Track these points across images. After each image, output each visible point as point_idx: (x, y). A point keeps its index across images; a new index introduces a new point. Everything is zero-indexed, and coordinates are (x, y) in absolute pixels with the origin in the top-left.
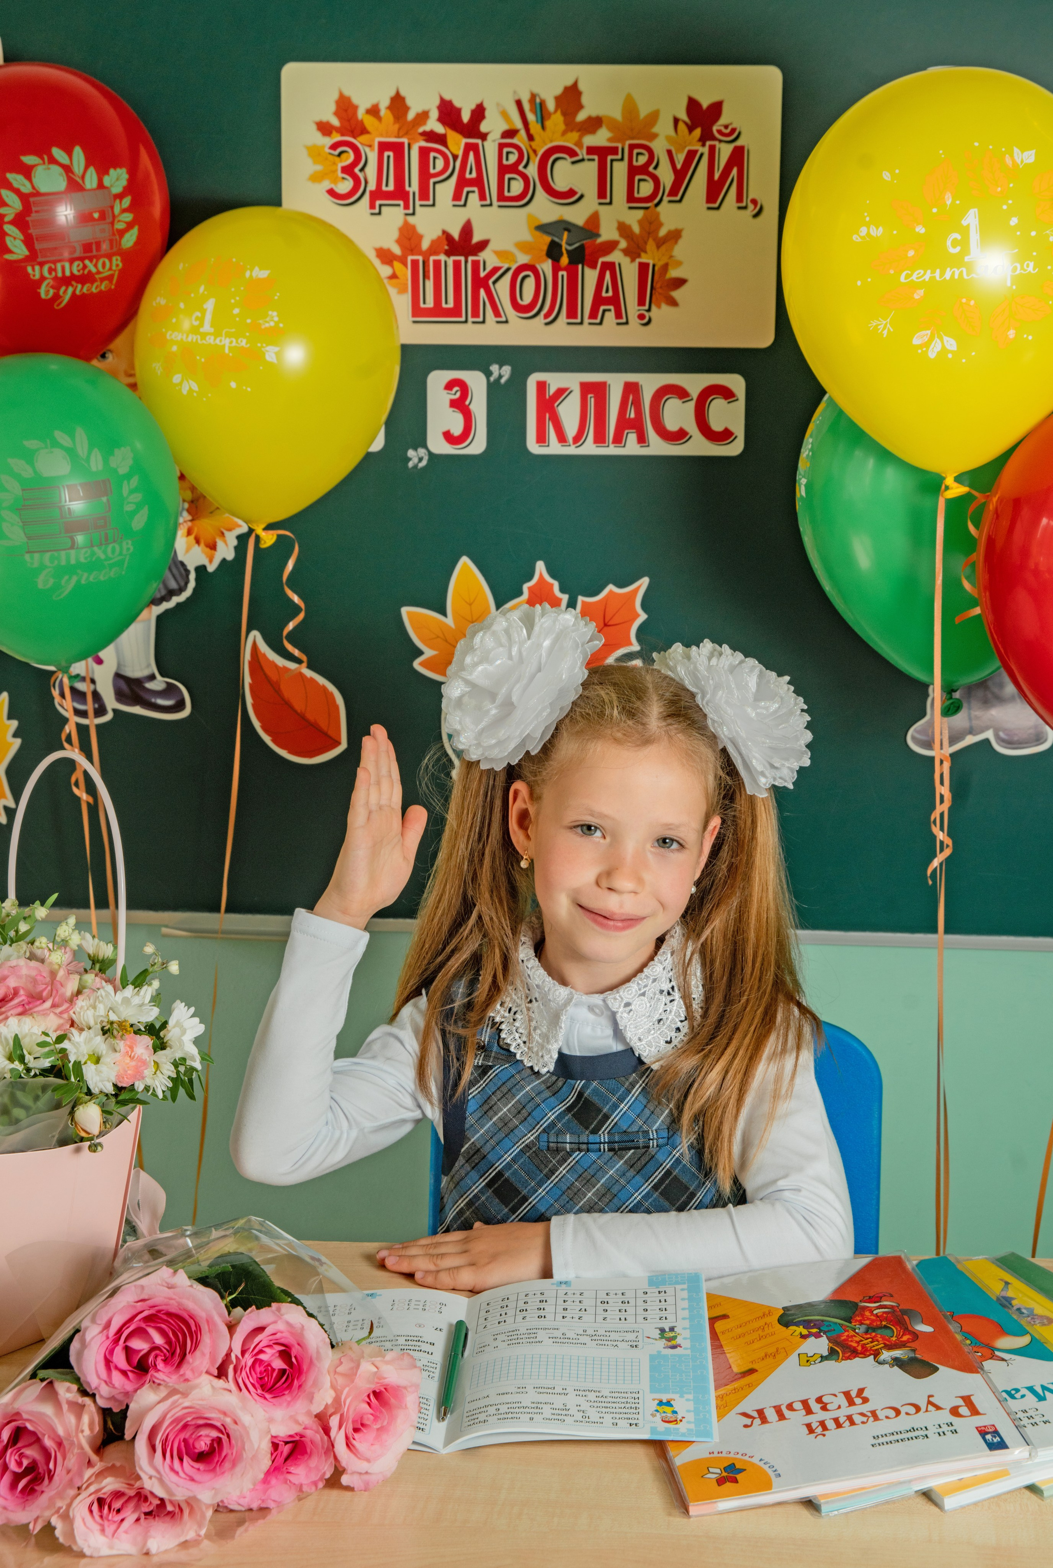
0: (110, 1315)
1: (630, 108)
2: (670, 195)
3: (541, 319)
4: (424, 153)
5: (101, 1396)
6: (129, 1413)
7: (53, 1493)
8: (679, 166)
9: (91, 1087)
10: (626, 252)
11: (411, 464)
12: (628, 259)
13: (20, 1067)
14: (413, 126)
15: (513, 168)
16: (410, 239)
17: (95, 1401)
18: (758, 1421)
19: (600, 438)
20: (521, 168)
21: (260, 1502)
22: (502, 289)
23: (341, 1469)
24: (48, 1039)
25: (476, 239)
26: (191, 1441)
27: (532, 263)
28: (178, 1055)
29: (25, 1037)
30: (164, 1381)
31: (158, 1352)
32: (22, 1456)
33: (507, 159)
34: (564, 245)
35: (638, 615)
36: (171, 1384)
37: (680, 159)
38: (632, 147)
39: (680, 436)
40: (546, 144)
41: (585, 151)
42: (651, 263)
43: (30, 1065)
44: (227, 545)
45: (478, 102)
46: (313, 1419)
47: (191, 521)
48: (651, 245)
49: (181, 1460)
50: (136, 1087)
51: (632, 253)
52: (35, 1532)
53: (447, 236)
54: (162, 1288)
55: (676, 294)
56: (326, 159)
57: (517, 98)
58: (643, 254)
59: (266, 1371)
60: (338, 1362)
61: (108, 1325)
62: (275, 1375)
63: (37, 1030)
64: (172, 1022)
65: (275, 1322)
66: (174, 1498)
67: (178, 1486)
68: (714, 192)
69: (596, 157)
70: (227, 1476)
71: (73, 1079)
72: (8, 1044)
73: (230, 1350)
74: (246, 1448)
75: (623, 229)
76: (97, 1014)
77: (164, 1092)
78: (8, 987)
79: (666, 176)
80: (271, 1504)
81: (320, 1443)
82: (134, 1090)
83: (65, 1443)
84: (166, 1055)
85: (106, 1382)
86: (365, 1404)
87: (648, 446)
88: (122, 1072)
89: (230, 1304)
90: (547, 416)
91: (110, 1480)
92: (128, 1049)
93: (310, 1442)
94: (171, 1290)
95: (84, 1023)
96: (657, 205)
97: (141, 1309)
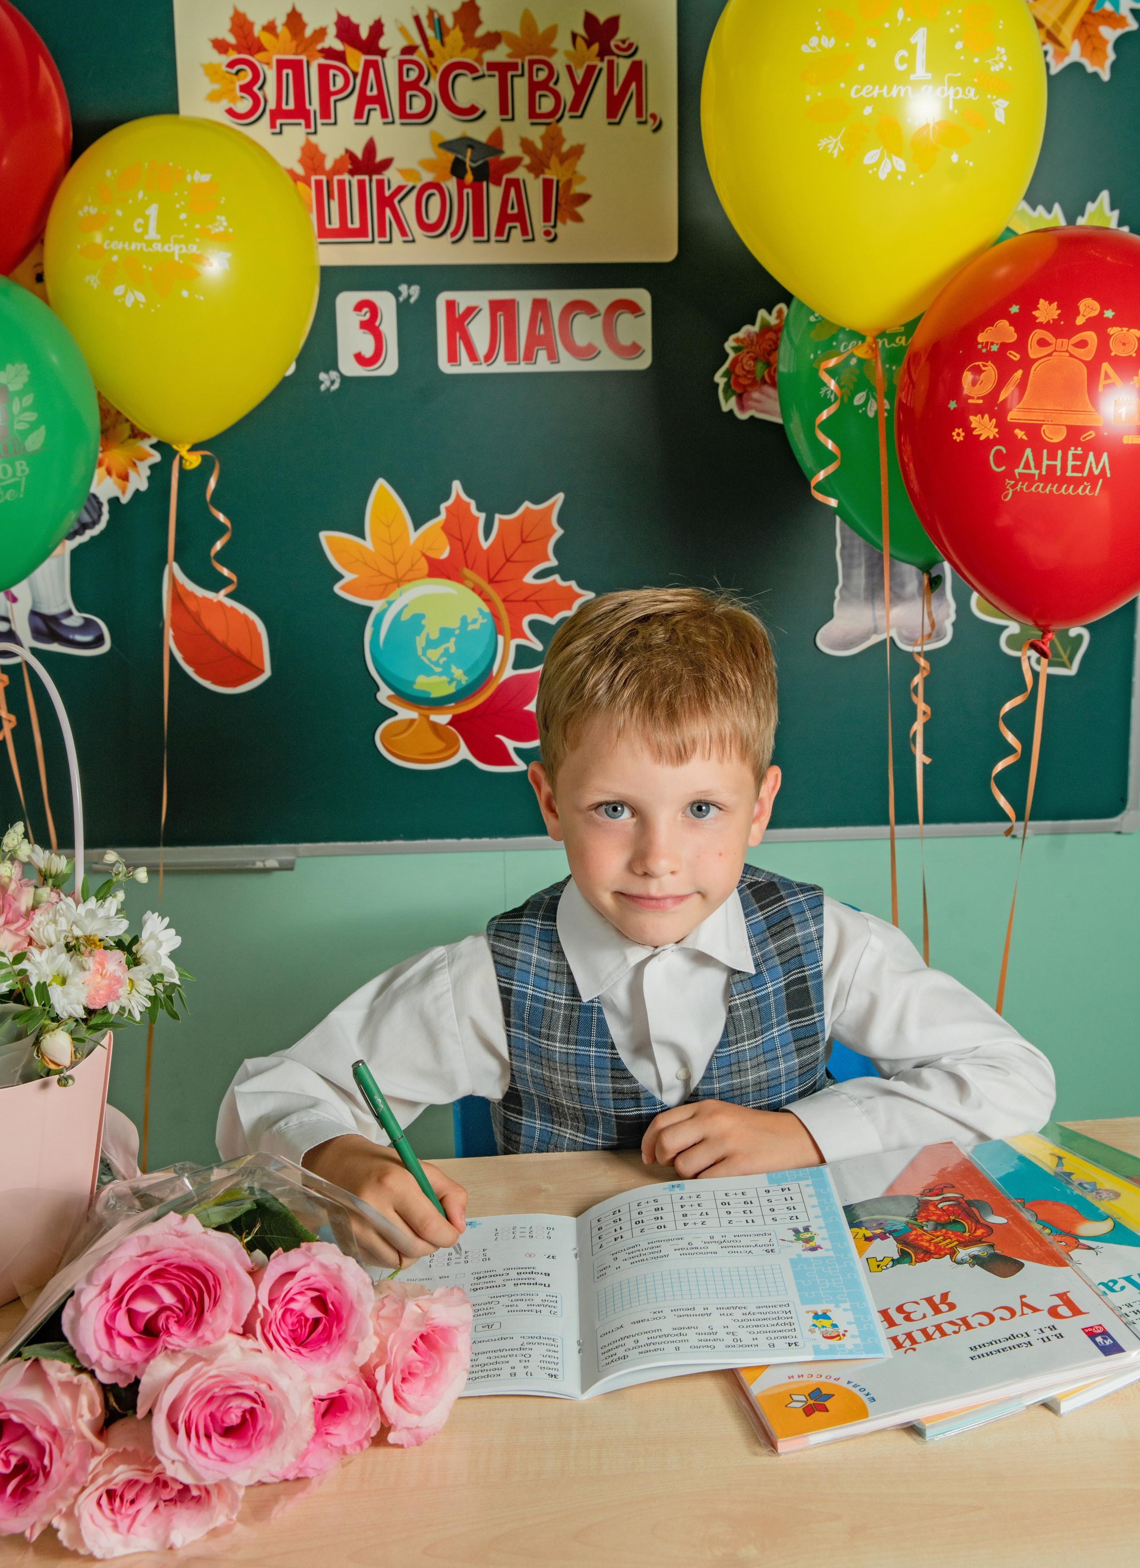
0: (108, 1273)
1: (528, 22)
2: (571, 110)
3: (447, 237)
4: (323, 71)
5: (103, 1370)
6: (141, 1388)
7: (52, 1493)
8: (579, 81)
9: (59, 1012)
10: (530, 168)
12: (532, 176)
14: (311, 43)
15: (414, 85)
16: (312, 159)
17: (94, 1378)
19: (511, 357)
20: (422, 84)
21: (297, 1471)
22: (408, 208)
23: (386, 1426)
24: (5, 960)
25: (380, 157)
26: (218, 1415)
27: (437, 181)
28: (156, 971)
30: (179, 1346)
31: (169, 1313)
33: (408, 76)
34: (468, 162)
35: (554, 531)
36: (188, 1350)
37: (579, 74)
38: (532, 63)
39: (589, 352)
40: (445, 59)
41: (485, 67)
42: (555, 178)
44: (139, 475)
45: (376, 18)
46: (357, 1372)
48: (554, 161)
49: (208, 1437)
50: (110, 1010)
51: (536, 168)
52: (34, 1538)
53: (350, 155)
54: (171, 1237)
55: (581, 210)
56: (224, 77)
57: (415, 14)
58: (546, 170)
59: (299, 1321)
60: (379, 1304)
61: (107, 1285)
62: (308, 1325)
64: (145, 935)
65: (306, 1265)
66: (202, 1483)
67: (207, 1469)
68: (614, 107)
69: (496, 73)
70: (265, 1451)
71: (36, 1004)
73: (257, 1301)
74: (286, 1416)
75: (526, 145)
76: (59, 929)
77: (141, 1013)
79: (566, 91)
80: (311, 1473)
81: (363, 1398)
82: (108, 1012)
83: (61, 1433)
84: (141, 971)
85: (108, 1353)
86: (413, 1352)
87: (559, 362)
88: (93, 993)
89: (250, 1247)
90: (458, 335)
91: (121, 1468)
92: (98, 966)
93: (351, 1398)
94: (183, 1239)
95: (44, 940)
96: (558, 121)
97: (147, 1264)
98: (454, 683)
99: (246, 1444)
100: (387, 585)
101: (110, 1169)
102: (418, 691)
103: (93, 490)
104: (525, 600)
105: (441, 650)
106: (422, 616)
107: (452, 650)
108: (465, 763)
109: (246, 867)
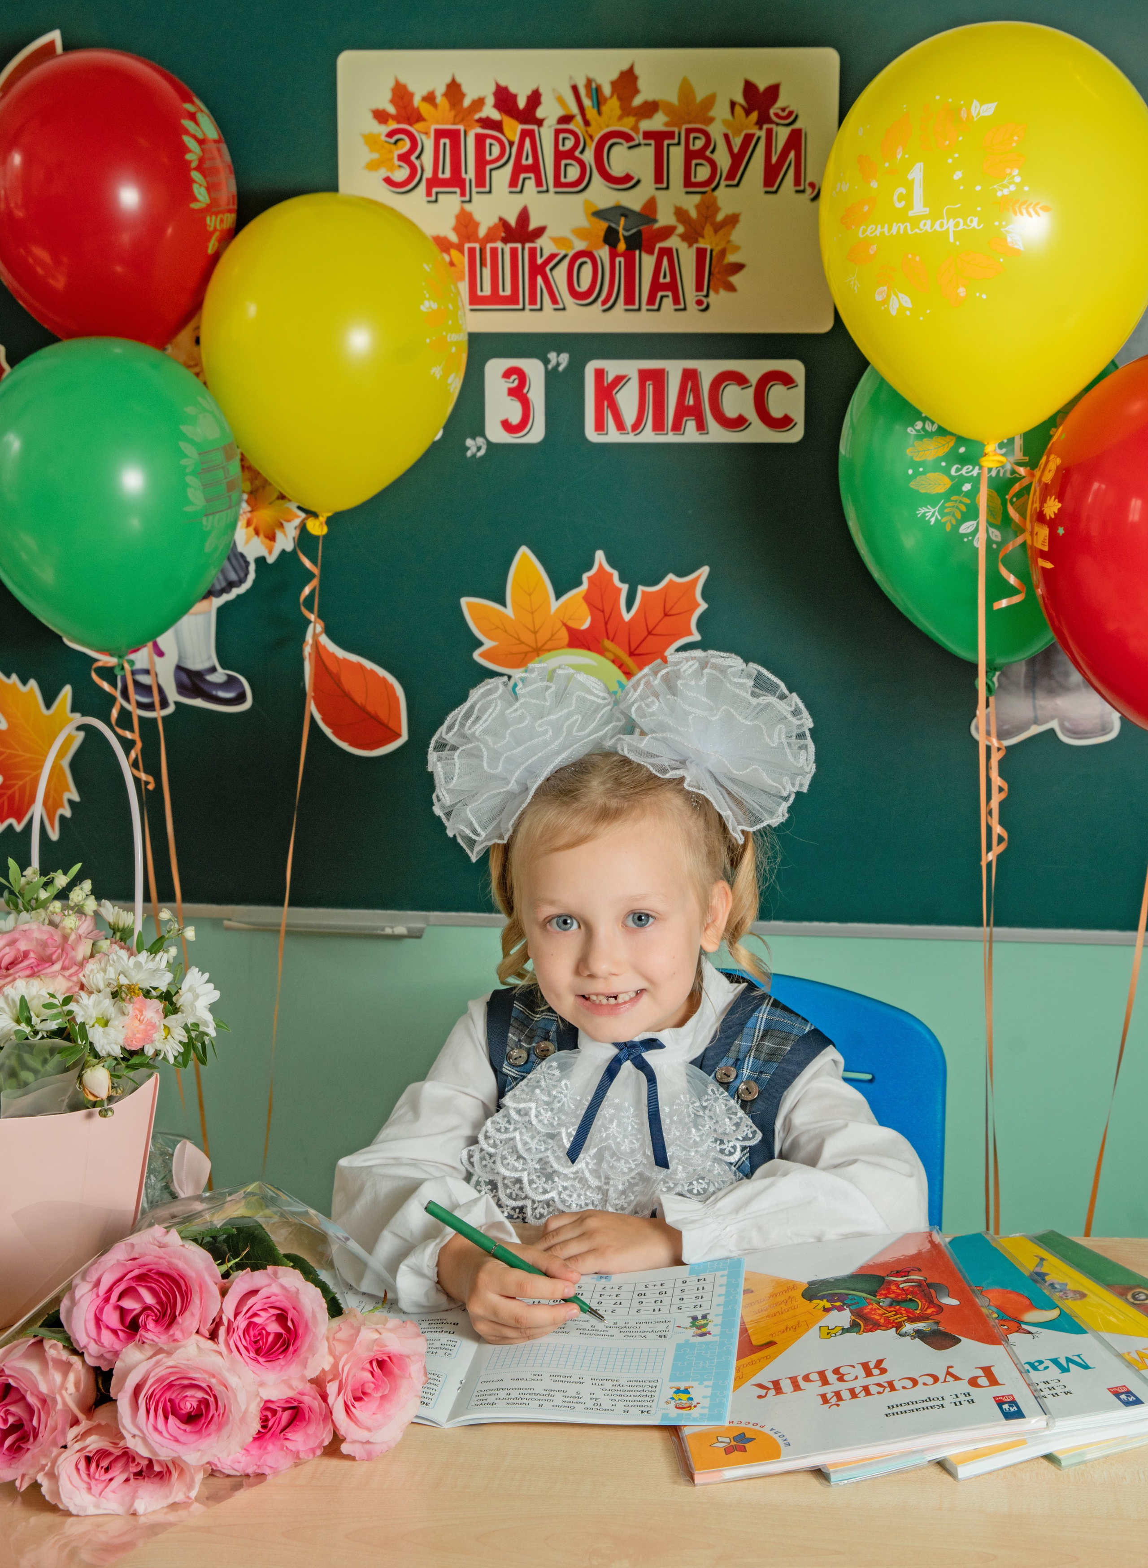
0: (99, 1273)
1: (686, 90)
2: (727, 179)
3: (598, 306)
4: (480, 140)
6: (115, 1371)
7: (37, 1451)
8: (736, 150)
9: (98, 1049)
10: (683, 237)
11: (469, 454)
12: (685, 245)
13: (28, 1030)
14: (469, 113)
15: (570, 154)
16: (466, 227)
17: (84, 1361)
18: (772, 1392)
19: (659, 426)
20: (577, 153)
21: (255, 1467)
22: (559, 276)
23: (339, 1438)
24: (56, 1001)
25: (533, 225)
26: (177, 1402)
27: (589, 249)
28: (190, 1021)
29: (32, 999)
30: (153, 1340)
31: (149, 1312)
32: (8, 1412)
33: (563, 145)
34: (621, 231)
35: (698, 605)
36: (158, 1344)
37: (737, 143)
38: (689, 131)
39: (740, 422)
40: (601, 129)
41: (641, 136)
42: (709, 248)
43: (38, 1028)
44: (286, 536)
45: (534, 87)
46: (309, 1384)
47: (251, 512)
48: (708, 230)
49: (166, 1419)
50: (146, 1052)
51: (690, 238)
52: (23, 1490)
53: (504, 223)
54: (152, 1246)
55: (734, 279)
56: (383, 147)
57: (573, 83)
58: (700, 239)
59: (260, 1334)
60: (337, 1330)
61: (97, 1284)
62: (271, 1339)
63: (44, 992)
64: (185, 986)
65: (269, 1285)
66: (160, 1458)
67: (163, 1447)
68: (771, 175)
69: (652, 142)
70: (214, 1437)
71: (80, 1042)
72: (15, 1006)
73: (221, 1310)
74: (233, 1410)
75: (681, 214)
76: (107, 977)
77: (175, 1057)
78: (18, 950)
79: (723, 160)
81: (318, 1410)
82: (144, 1054)
83: (49, 1401)
84: (177, 1020)
85: (95, 1340)
86: (366, 1373)
87: (707, 433)
88: (130, 1035)
90: (606, 403)
91: (95, 1439)
92: (138, 1012)
93: (307, 1409)
94: (163, 1249)
95: (94, 986)
96: (714, 189)
97: (131, 1268)
99: (198, 1430)
100: (526, 653)
109: (375, 932)
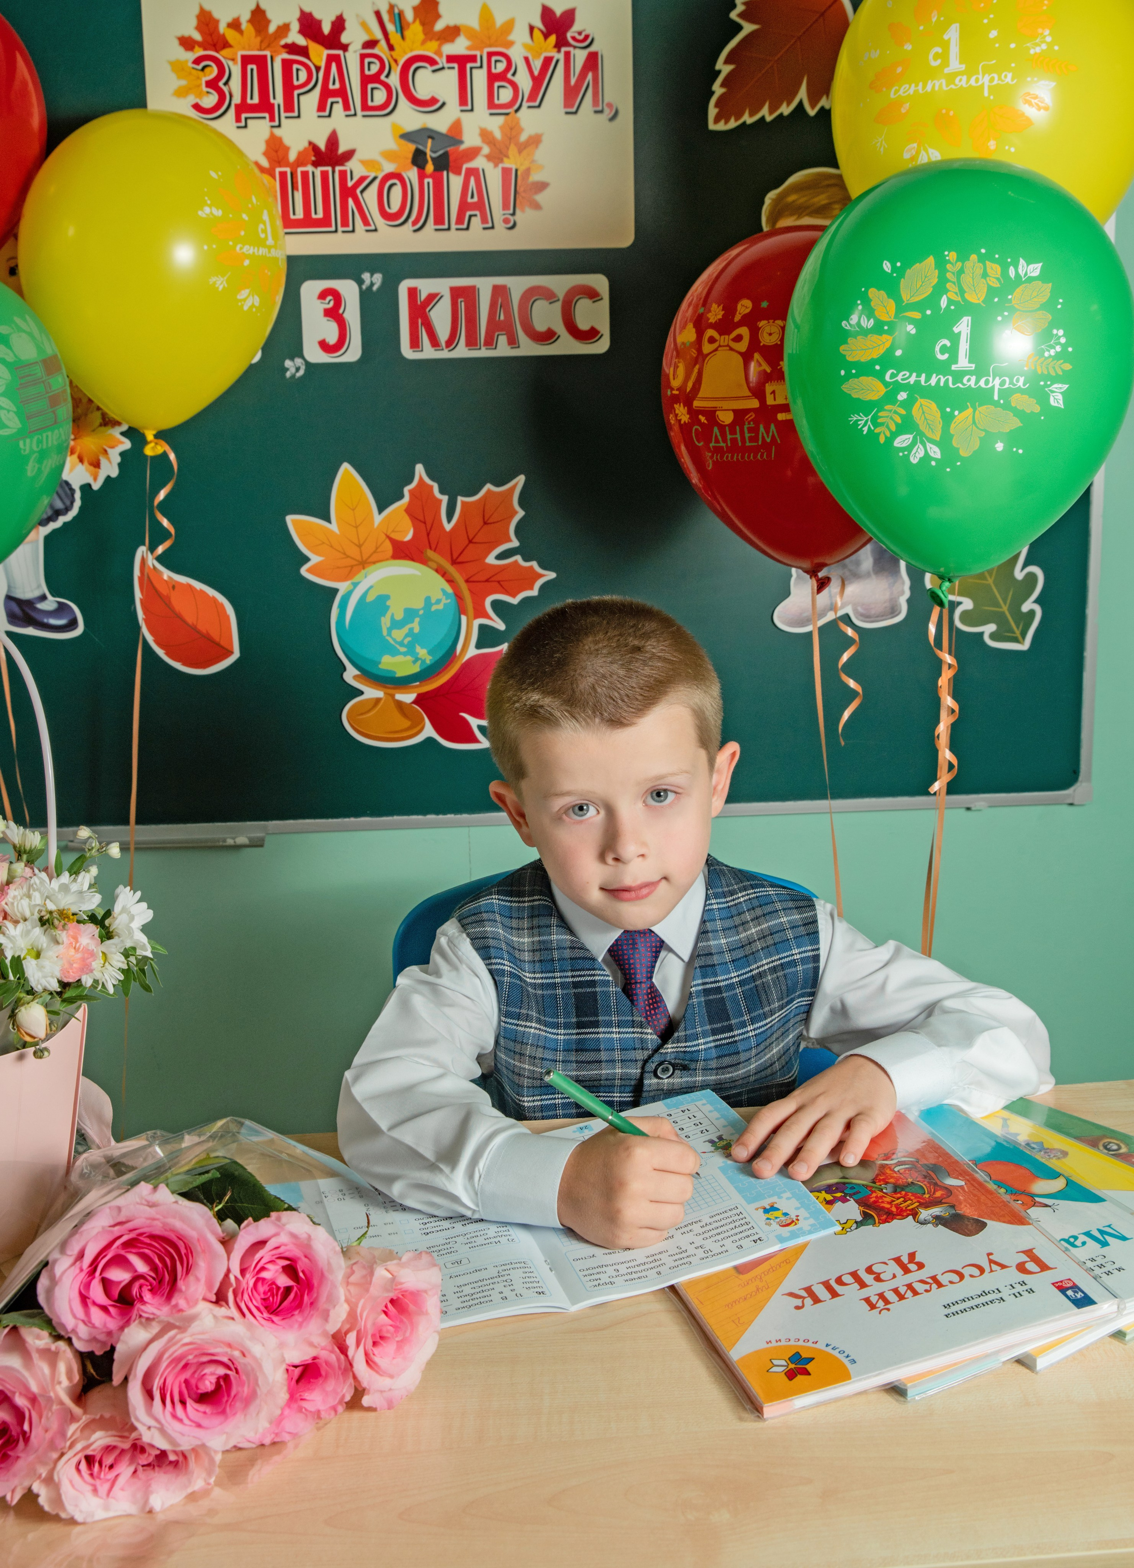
0: (82, 1244)
1: (486, 15)
2: (529, 100)
3: (409, 226)
4: (287, 66)
6: (116, 1356)
7: (32, 1458)
8: (536, 73)
9: (33, 985)
10: (489, 157)
11: (288, 374)
12: (491, 165)
14: (275, 39)
15: (375, 78)
16: (276, 152)
17: (71, 1346)
18: (809, 1301)
19: (471, 342)
20: (383, 77)
21: (273, 1436)
22: (370, 197)
23: (361, 1390)
25: (342, 149)
26: (193, 1382)
27: (398, 171)
28: (129, 944)
30: (153, 1314)
31: (142, 1281)
33: (369, 69)
34: (429, 153)
35: (516, 512)
36: (163, 1318)
37: (537, 65)
38: (490, 55)
39: (549, 336)
40: (405, 53)
41: (444, 59)
42: (514, 167)
44: (110, 462)
45: (338, 13)
46: (329, 1338)
47: (74, 440)
48: (513, 150)
49: (183, 1403)
50: (83, 983)
51: (496, 157)
52: (15, 1502)
53: (314, 147)
54: (142, 1207)
55: (539, 198)
56: (190, 74)
57: (376, 9)
58: (505, 159)
59: (271, 1290)
60: (349, 1270)
61: (81, 1255)
62: (280, 1294)
64: (117, 908)
65: (276, 1235)
66: (178, 1449)
68: (571, 97)
69: (456, 65)
70: (239, 1416)
71: (11, 977)
73: (229, 1271)
74: (260, 1382)
75: (485, 135)
76: (33, 903)
77: (114, 985)
79: (524, 82)
80: (286, 1437)
81: (336, 1364)
82: (82, 985)
83: (40, 1399)
84: (114, 944)
85: (83, 1321)
86: (383, 1316)
87: (519, 347)
88: (66, 966)
89: (221, 1217)
90: (420, 321)
91: (99, 1434)
92: (72, 940)
93: (324, 1365)
94: (154, 1209)
95: (18, 915)
96: (517, 111)
97: (118, 1234)
98: (419, 663)
99: (220, 1410)
100: (352, 567)
101: (85, 1139)
102: (384, 670)
103: (65, 476)
104: (487, 581)
105: (405, 630)
106: (387, 597)
107: (417, 630)
108: (430, 740)
109: (217, 844)
